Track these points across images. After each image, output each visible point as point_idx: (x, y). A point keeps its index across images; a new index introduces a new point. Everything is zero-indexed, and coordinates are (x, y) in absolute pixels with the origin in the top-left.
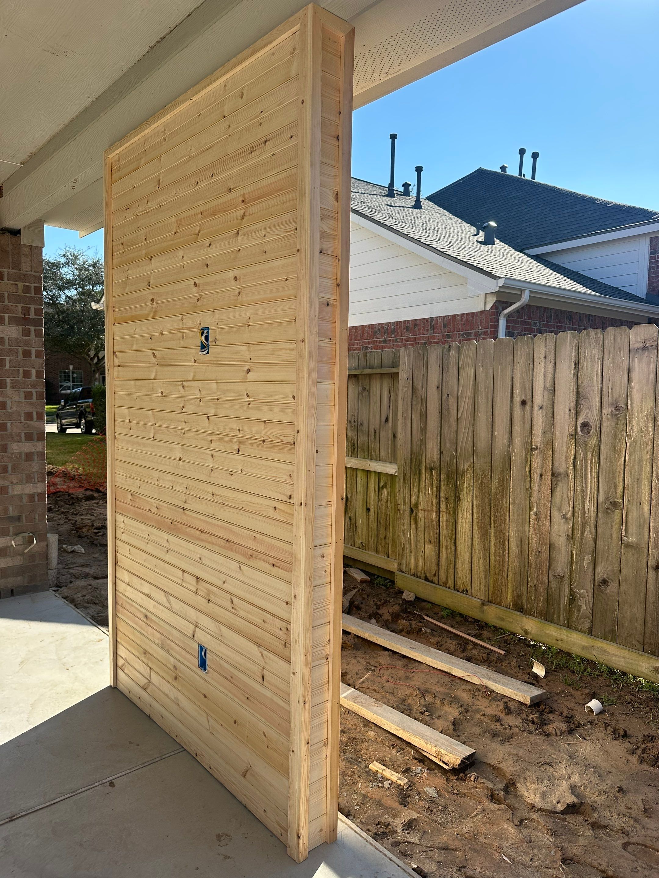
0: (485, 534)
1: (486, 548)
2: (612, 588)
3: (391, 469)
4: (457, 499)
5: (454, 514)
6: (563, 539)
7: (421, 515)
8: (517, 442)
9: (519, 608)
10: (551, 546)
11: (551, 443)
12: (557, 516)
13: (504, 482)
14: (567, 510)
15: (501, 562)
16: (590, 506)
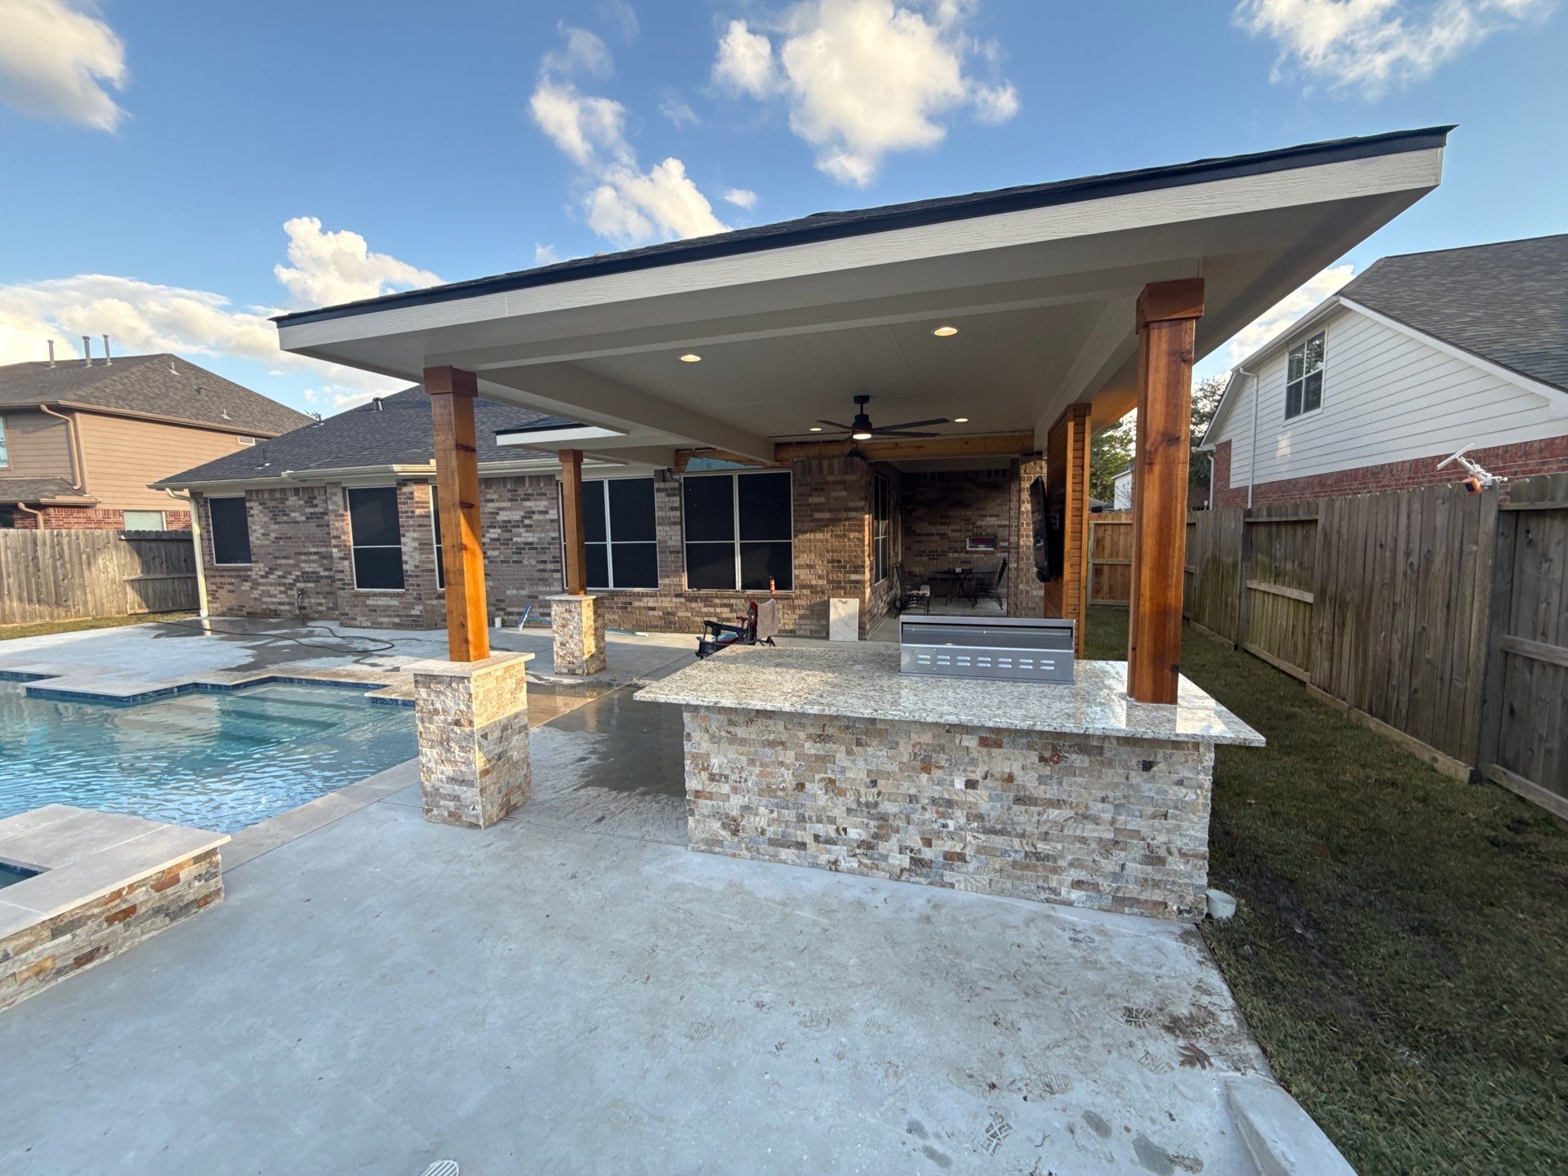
0: (1357, 653)
1: (1357, 663)
2: (1420, 694)
3: (1309, 598)
4: (1344, 625)
5: (1341, 635)
6: (1397, 656)
7: (1324, 637)
8: (1377, 578)
9: (1370, 712)
10: (1390, 662)
11: (1393, 578)
12: (1395, 641)
13: (1369, 609)
14: (1399, 634)
15: (1364, 676)
16: (1411, 630)
